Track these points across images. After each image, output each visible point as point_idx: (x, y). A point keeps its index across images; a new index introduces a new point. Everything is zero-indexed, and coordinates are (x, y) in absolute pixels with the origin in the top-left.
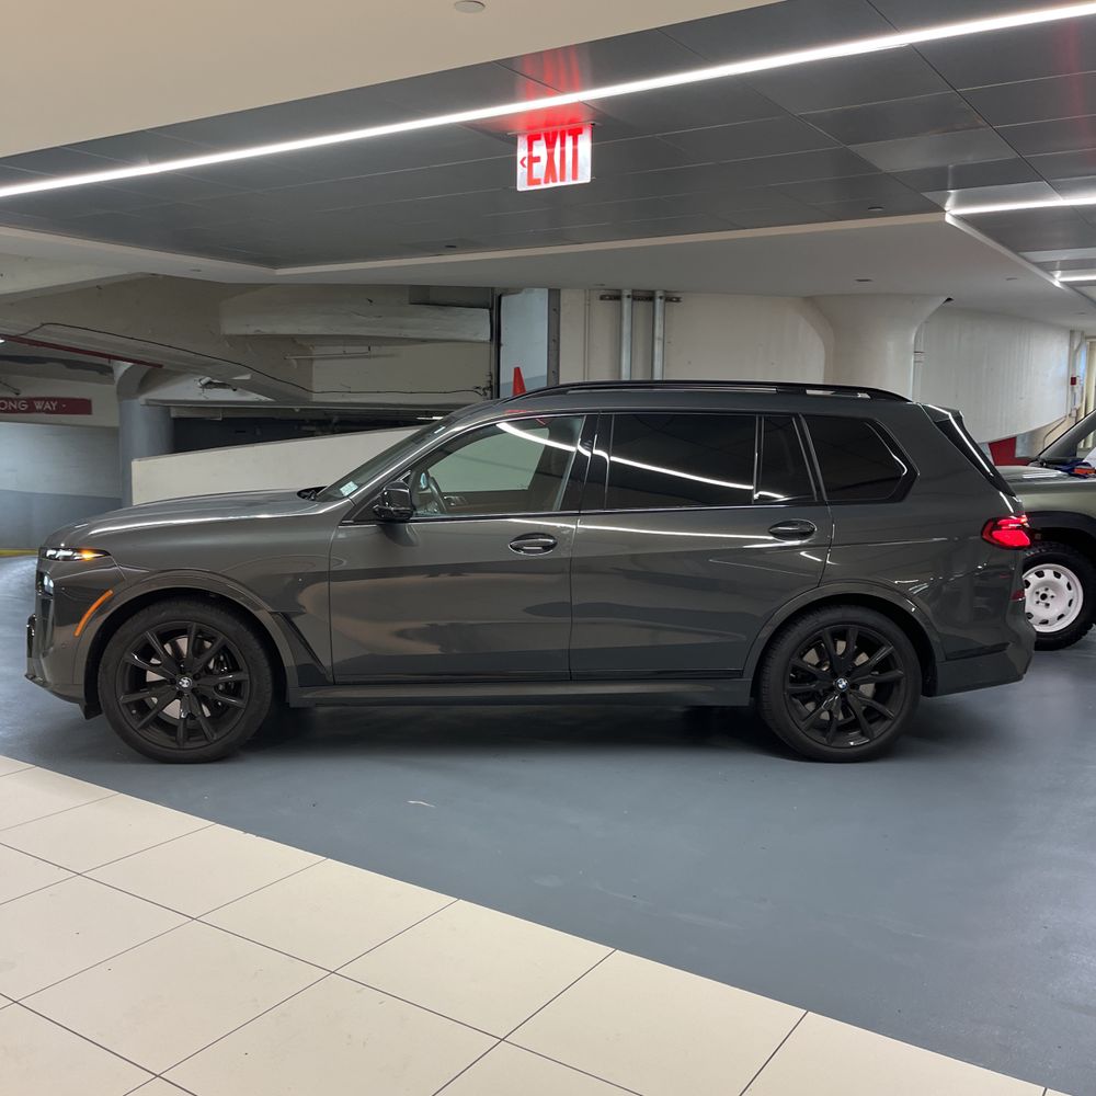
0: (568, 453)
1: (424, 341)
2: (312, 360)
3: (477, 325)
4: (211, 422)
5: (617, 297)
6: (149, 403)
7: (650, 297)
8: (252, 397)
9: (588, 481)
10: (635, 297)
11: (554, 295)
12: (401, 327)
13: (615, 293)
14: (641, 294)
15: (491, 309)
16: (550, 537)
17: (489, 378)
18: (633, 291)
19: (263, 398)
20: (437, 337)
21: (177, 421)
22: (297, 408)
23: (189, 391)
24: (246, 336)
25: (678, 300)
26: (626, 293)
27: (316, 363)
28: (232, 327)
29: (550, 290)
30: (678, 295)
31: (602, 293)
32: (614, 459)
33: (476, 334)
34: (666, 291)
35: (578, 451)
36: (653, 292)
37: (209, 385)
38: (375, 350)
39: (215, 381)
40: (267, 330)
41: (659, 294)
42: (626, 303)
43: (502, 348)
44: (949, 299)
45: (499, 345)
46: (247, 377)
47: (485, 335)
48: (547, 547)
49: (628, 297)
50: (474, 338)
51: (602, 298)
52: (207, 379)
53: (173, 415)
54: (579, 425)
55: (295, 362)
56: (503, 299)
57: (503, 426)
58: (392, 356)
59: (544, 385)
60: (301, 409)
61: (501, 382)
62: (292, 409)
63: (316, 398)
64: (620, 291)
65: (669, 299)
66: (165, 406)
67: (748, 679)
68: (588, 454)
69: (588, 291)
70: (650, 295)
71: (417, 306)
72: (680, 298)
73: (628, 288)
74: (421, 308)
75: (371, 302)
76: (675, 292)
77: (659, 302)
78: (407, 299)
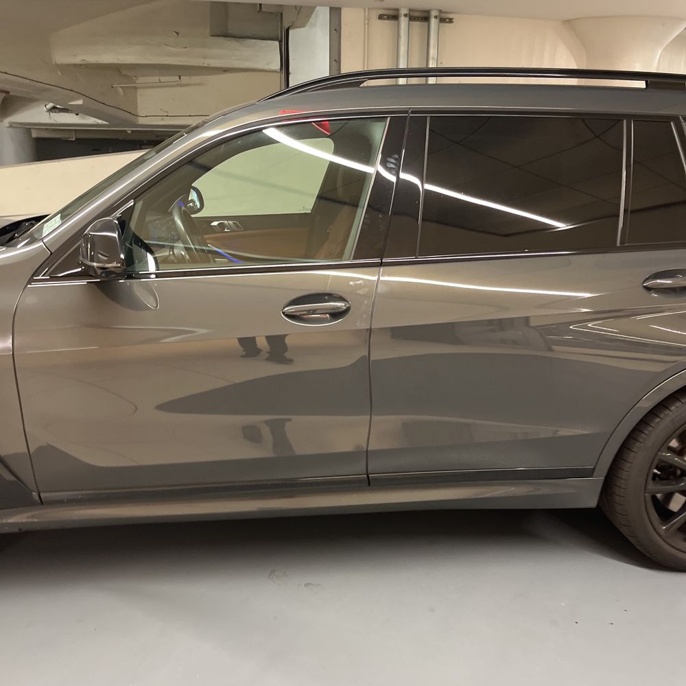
0: (363, 176)
1: (226, 70)
2: (136, 88)
3: (269, 56)
4: (67, 142)
5: (395, 17)
6: (11, 125)
7: (425, 17)
8: (91, 120)
9: (394, 213)
10: (412, 18)
11: (335, 12)
12: (205, 57)
13: (391, 13)
14: (417, 14)
15: (280, 42)
16: (341, 299)
18: (411, 10)
19: (100, 122)
20: (236, 66)
21: (38, 140)
22: (129, 130)
23: (38, 115)
24: (75, 65)
25: (451, 21)
26: (403, 11)
27: (140, 91)
28: (63, 57)
29: (331, 9)
30: (451, 16)
31: (381, 12)
32: (429, 187)
33: (268, 64)
34: (440, 11)
35: (378, 173)
36: (428, 12)
37: (54, 109)
38: (185, 79)
39: (58, 106)
40: (92, 59)
41: (434, 13)
42: (404, 21)
43: (291, 77)
45: (288, 74)
46: (80, 102)
47: (276, 64)
48: (336, 315)
49: (406, 15)
50: (266, 68)
51: (381, 17)
52: (50, 105)
53: (34, 135)
54: (379, 133)
55: (121, 90)
56: (291, 32)
57: (271, 132)
58: (200, 84)
59: (326, 74)
60: (132, 131)
62: (126, 131)
63: (141, 121)
64: (397, 10)
65: (444, 20)
66: (27, 128)
67: (599, 478)
68: (393, 179)
69: (367, 10)
70: (426, 15)
71: (217, 38)
72: (452, 19)
73: (405, 7)
74: (221, 40)
75: (177, 33)
76: (450, 13)
77: (434, 22)
78: (208, 31)
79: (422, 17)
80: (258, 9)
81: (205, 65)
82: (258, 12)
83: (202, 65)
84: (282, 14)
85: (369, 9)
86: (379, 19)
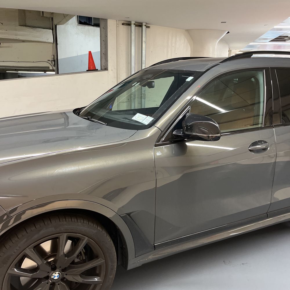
1: (23, 41)
3: (47, 36)
5: (129, 24)
10: (136, 26)
15: (53, 30)
17: (53, 57)
18: (136, 22)
20: (32, 40)
26: (133, 22)
31: (123, 22)
33: (48, 40)
36: (142, 23)
38: (2, 44)
41: (144, 24)
42: (133, 26)
43: (58, 46)
44: (228, 32)
45: (57, 44)
47: (51, 40)
49: (134, 24)
50: (47, 41)
51: (123, 24)
56: (58, 26)
61: (58, 58)
64: (130, 22)
65: (147, 27)
69: (118, 21)
70: (141, 24)
71: (22, 26)
72: (149, 27)
73: (133, 21)
74: (24, 28)
75: (2, 24)
76: (148, 24)
77: (144, 27)
78: (17, 23)
79: (139, 25)
80: (42, 15)
81: (17, 39)
82: (42, 16)
83: (15, 38)
84: (52, 18)
85: (118, 20)
86: (122, 25)
